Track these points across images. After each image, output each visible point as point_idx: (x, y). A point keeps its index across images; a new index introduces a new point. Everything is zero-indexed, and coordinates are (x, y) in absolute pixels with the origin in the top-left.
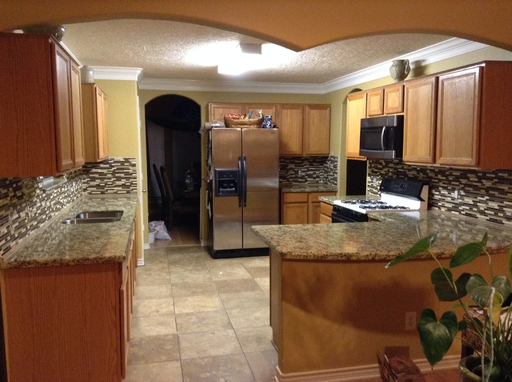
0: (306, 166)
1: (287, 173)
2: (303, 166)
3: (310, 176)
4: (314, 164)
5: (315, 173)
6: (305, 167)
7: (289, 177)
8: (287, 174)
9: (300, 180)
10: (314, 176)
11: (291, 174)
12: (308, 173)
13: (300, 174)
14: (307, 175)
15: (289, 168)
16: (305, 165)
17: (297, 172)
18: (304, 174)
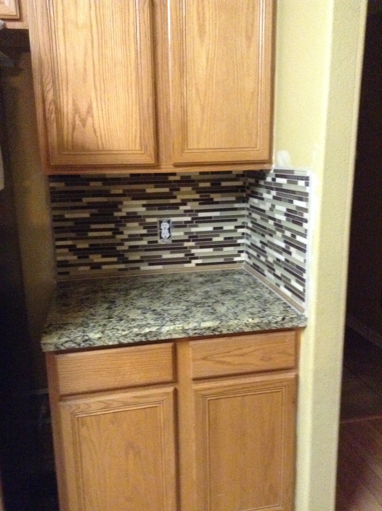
0: (188, 207)
1: (116, 232)
2: (176, 206)
3: (203, 241)
4: (217, 197)
5: (219, 230)
6: (182, 208)
7: (125, 248)
8: (119, 237)
9: (167, 255)
10: (215, 239)
11: (133, 237)
12: (194, 230)
13: (165, 233)
14: (193, 237)
15: (123, 214)
16: (184, 203)
17: (153, 230)
18: (179, 234)
